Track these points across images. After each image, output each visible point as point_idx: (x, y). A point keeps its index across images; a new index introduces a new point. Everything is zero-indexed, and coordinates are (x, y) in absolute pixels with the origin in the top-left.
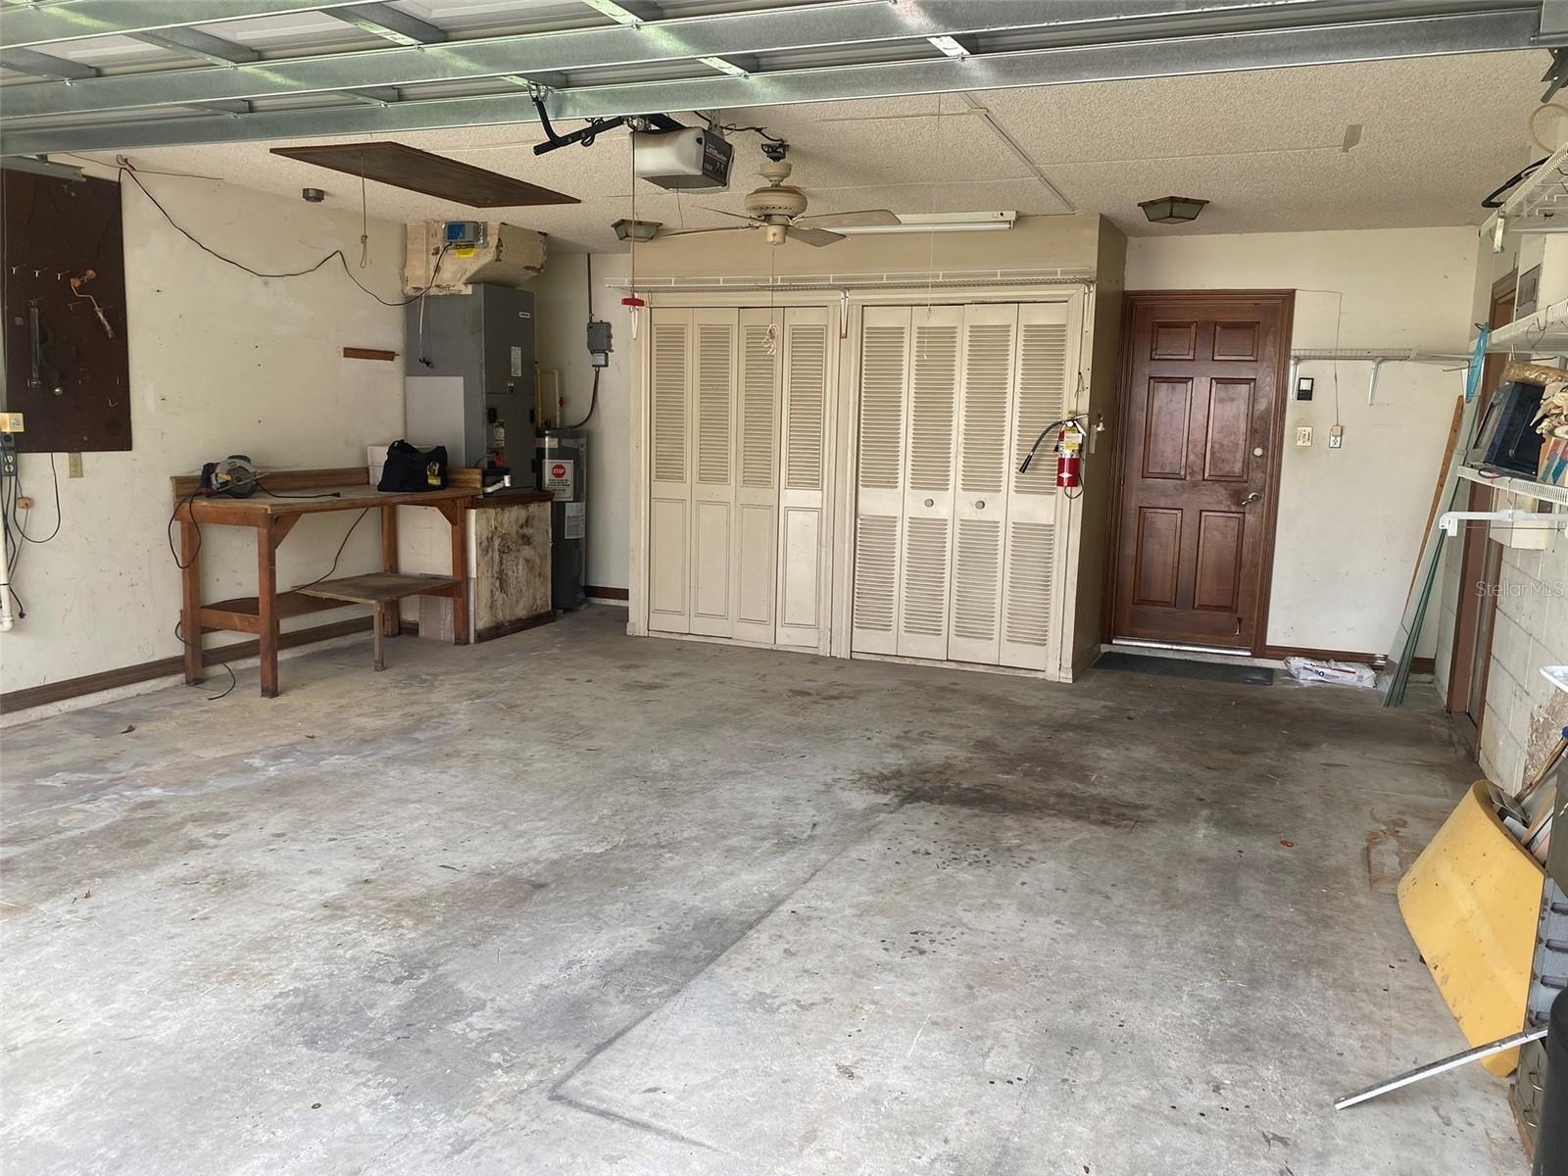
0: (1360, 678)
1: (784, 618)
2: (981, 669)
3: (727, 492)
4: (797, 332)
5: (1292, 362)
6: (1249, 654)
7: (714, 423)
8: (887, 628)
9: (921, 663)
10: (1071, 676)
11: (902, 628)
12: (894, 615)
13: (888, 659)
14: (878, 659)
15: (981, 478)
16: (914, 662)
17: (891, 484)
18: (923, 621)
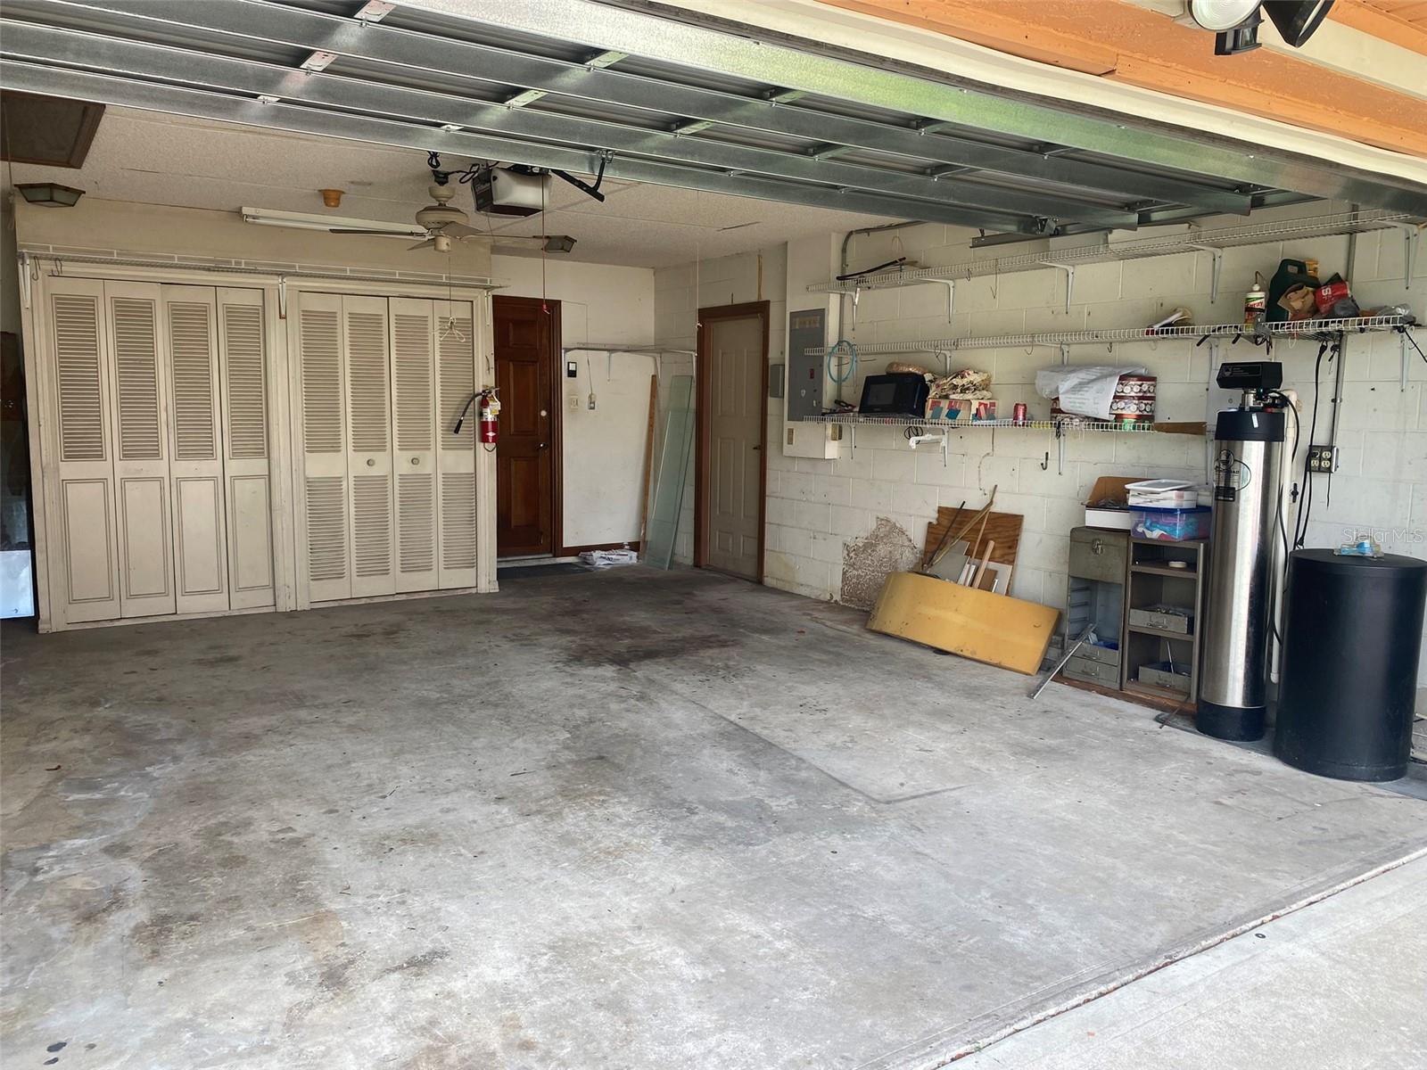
0: (631, 558)
1: (237, 582)
2: (427, 595)
3: (158, 467)
4: (231, 311)
5: (563, 351)
6: (551, 555)
7: (138, 397)
8: (340, 576)
9: (376, 600)
10: (497, 587)
11: (354, 574)
12: (346, 563)
13: (345, 603)
14: (336, 604)
15: (415, 440)
16: (368, 601)
17: (335, 448)
18: (375, 564)
